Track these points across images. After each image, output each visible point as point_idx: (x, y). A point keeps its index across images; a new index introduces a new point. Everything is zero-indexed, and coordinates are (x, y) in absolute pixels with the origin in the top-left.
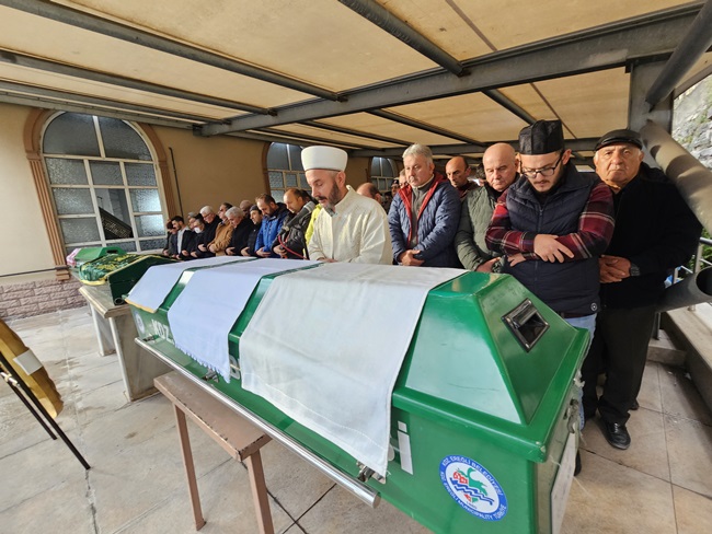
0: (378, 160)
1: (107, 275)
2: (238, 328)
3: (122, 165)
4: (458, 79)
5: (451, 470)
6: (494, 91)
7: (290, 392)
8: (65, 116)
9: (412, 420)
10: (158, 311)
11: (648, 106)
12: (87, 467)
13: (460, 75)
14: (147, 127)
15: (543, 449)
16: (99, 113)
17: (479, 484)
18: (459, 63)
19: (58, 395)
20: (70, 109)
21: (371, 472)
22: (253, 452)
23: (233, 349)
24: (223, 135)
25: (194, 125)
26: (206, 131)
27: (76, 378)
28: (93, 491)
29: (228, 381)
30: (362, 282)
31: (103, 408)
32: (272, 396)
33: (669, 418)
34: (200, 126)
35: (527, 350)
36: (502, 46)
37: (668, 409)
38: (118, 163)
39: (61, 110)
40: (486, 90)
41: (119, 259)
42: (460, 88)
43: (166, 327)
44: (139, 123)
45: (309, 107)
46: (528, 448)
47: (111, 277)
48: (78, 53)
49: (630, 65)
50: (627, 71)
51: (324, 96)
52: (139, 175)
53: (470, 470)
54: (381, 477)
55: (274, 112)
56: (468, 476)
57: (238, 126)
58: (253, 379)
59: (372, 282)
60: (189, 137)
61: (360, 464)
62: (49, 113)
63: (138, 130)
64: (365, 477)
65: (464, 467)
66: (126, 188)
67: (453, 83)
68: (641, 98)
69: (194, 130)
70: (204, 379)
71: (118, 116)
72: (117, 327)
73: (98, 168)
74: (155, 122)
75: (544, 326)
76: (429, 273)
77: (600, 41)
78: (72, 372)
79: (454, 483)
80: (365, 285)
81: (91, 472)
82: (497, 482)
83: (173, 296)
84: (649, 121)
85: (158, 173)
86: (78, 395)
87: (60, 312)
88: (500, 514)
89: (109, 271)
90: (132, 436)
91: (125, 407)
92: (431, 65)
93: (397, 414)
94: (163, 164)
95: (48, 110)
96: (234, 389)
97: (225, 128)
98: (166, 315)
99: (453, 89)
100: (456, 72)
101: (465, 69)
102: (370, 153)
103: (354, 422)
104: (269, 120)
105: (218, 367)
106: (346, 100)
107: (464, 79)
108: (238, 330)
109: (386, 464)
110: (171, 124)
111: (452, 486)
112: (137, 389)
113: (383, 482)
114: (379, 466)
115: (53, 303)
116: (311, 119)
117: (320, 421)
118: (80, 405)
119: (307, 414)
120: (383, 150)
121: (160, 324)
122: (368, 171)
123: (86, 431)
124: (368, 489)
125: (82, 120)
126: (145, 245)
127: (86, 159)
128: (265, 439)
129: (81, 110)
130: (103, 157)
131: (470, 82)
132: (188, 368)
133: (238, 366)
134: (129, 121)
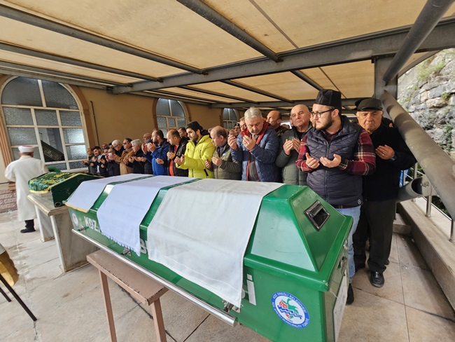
0: (227, 110)
1: (50, 187)
2: (146, 220)
3: (58, 112)
4: (275, 64)
5: (278, 301)
6: (297, 71)
7: (181, 260)
8: (18, 80)
9: (255, 273)
10: (90, 211)
11: (384, 83)
12: (35, 319)
13: (277, 62)
14: (76, 88)
15: (327, 284)
16: (42, 78)
17: (293, 308)
18: (276, 54)
19: (15, 270)
20: (22, 75)
21: (231, 306)
22: (155, 300)
23: (143, 235)
24: (128, 94)
25: (108, 87)
26: (116, 90)
27: (24, 258)
28: (39, 335)
29: (139, 255)
30: (224, 192)
31: (45, 277)
32: (168, 263)
33: (403, 267)
34: (112, 88)
35: (318, 230)
36: (301, 46)
37: (402, 261)
38: (55, 111)
39: (16, 75)
40: (293, 71)
41: (58, 176)
42: (278, 69)
43: (95, 221)
44: (70, 85)
45: (184, 78)
46: (319, 285)
47: (53, 188)
48: (31, 40)
49: (374, 59)
50: (372, 62)
51: (193, 71)
52: (70, 120)
53: (289, 300)
54: (237, 309)
55: (161, 80)
56: (288, 303)
57: (137, 88)
58: (155, 253)
59: (229, 192)
60: (104, 95)
61: (225, 301)
62: (6, 78)
63: (70, 89)
64: (228, 309)
65: (285, 298)
66: (60, 127)
67: (272, 66)
68: (380, 78)
69: (107, 90)
70: (122, 254)
71: (56, 81)
72: (57, 222)
73: (40, 114)
74: (80, 85)
75: (327, 215)
76: (262, 186)
77: (357, 45)
78: (21, 254)
79: (280, 308)
80: (226, 194)
81: (37, 322)
82: (303, 305)
83: (99, 201)
84: (385, 91)
85: (83, 118)
86: (26, 270)
87: (11, 212)
88: (306, 324)
89: (51, 184)
90: (66, 296)
91: (61, 276)
92: (259, 55)
93: (247, 270)
94: (86, 112)
95: (6, 75)
96: (143, 260)
97: (129, 89)
98: (95, 214)
99: (273, 69)
100: (275, 60)
101: (280, 58)
102: (221, 106)
103: (221, 276)
104: (158, 85)
105: (132, 247)
106: (207, 74)
107: (279, 64)
108: (145, 222)
109: (240, 300)
110: (92, 86)
111: (279, 310)
112: (69, 263)
113: (238, 311)
114: (236, 301)
115: (6, 206)
116: (186, 85)
117: (200, 277)
118: (28, 277)
119: (191, 274)
120: (231, 104)
121: (90, 220)
122: (221, 117)
123: (33, 294)
124: (230, 316)
125: (30, 82)
126: (73, 166)
127: (32, 108)
128: (164, 290)
129: (29, 76)
130: (44, 107)
131: (283, 65)
132: (110, 247)
133: (145, 246)
134: (63, 83)
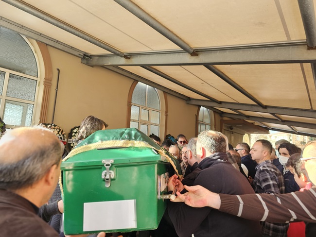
3: (7, 75)
38: (4, 73)
63: (35, 47)
69: (83, 59)
94: (47, 83)
110: (66, 49)
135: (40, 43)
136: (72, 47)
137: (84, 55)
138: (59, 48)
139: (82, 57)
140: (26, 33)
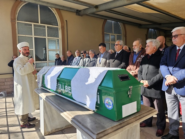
26: (82, 13)
34: (80, 11)
38: (45, 26)
60: (74, 15)
62: (22, 2)
63: (54, 12)
66: (47, 37)
69: (77, 13)
71: (48, 5)
94: (63, 28)
95: (22, 1)
127: (33, 24)
130: (39, 24)
134: (51, 7)
135: (56, 9)
136: (71, 8)
137: (77, 10)
138: (65, 9)
139: (76, 12)
140: (50, 5)
